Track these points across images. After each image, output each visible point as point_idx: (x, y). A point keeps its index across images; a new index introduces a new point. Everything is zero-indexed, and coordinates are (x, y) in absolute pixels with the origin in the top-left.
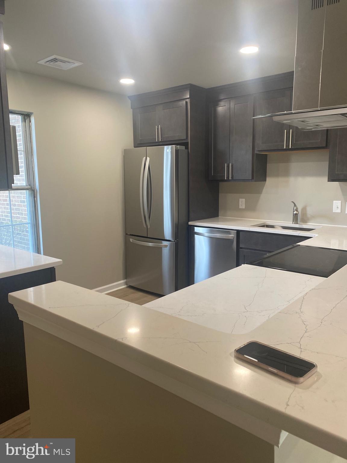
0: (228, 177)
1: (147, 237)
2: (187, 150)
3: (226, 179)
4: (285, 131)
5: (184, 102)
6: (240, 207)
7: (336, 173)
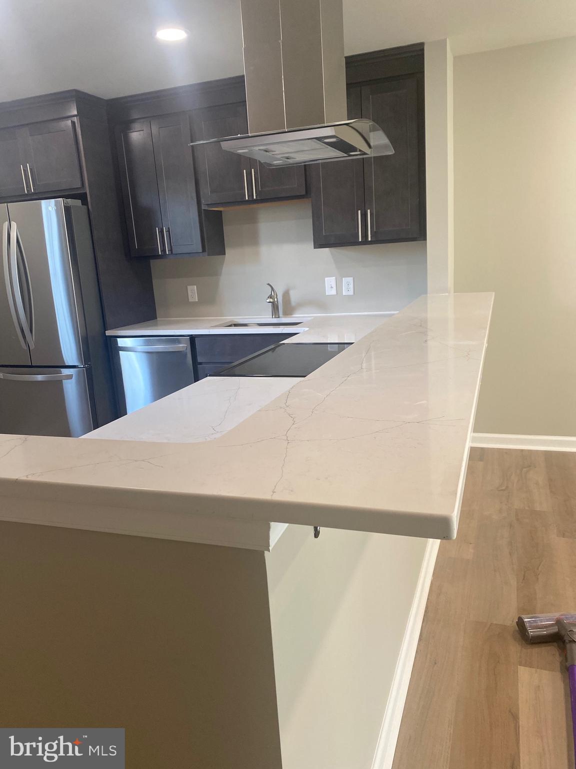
0: (164, 250)
1: (31, 366)
2: (85, 207)
3: (160, 254)
4: (245, 171)
5: (69, 122)
6: (191, 300)
7: (324, 234)
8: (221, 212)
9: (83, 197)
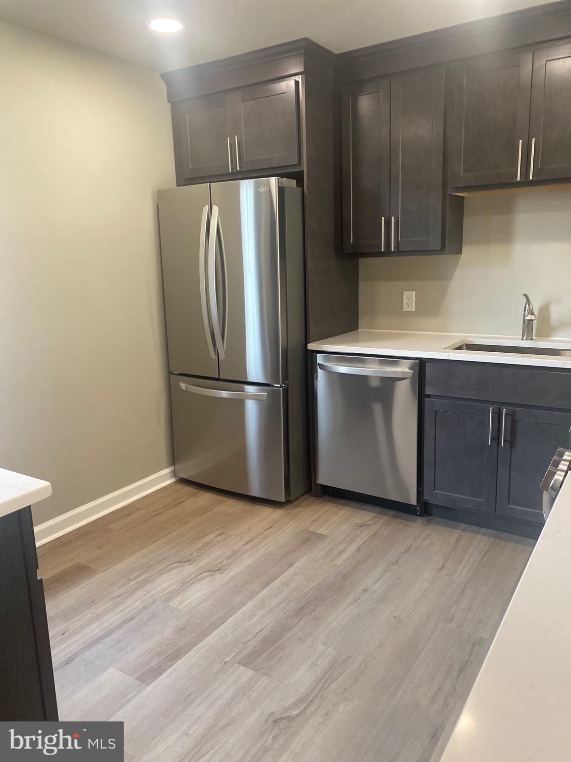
0: (388, 245)
1: (218, 379)
2: (300, 188)
3: (383, 250)
4: (521, 141)
5: (291, 83)
6: (405, 309)
8: (463, 197)
9: (298, 177)
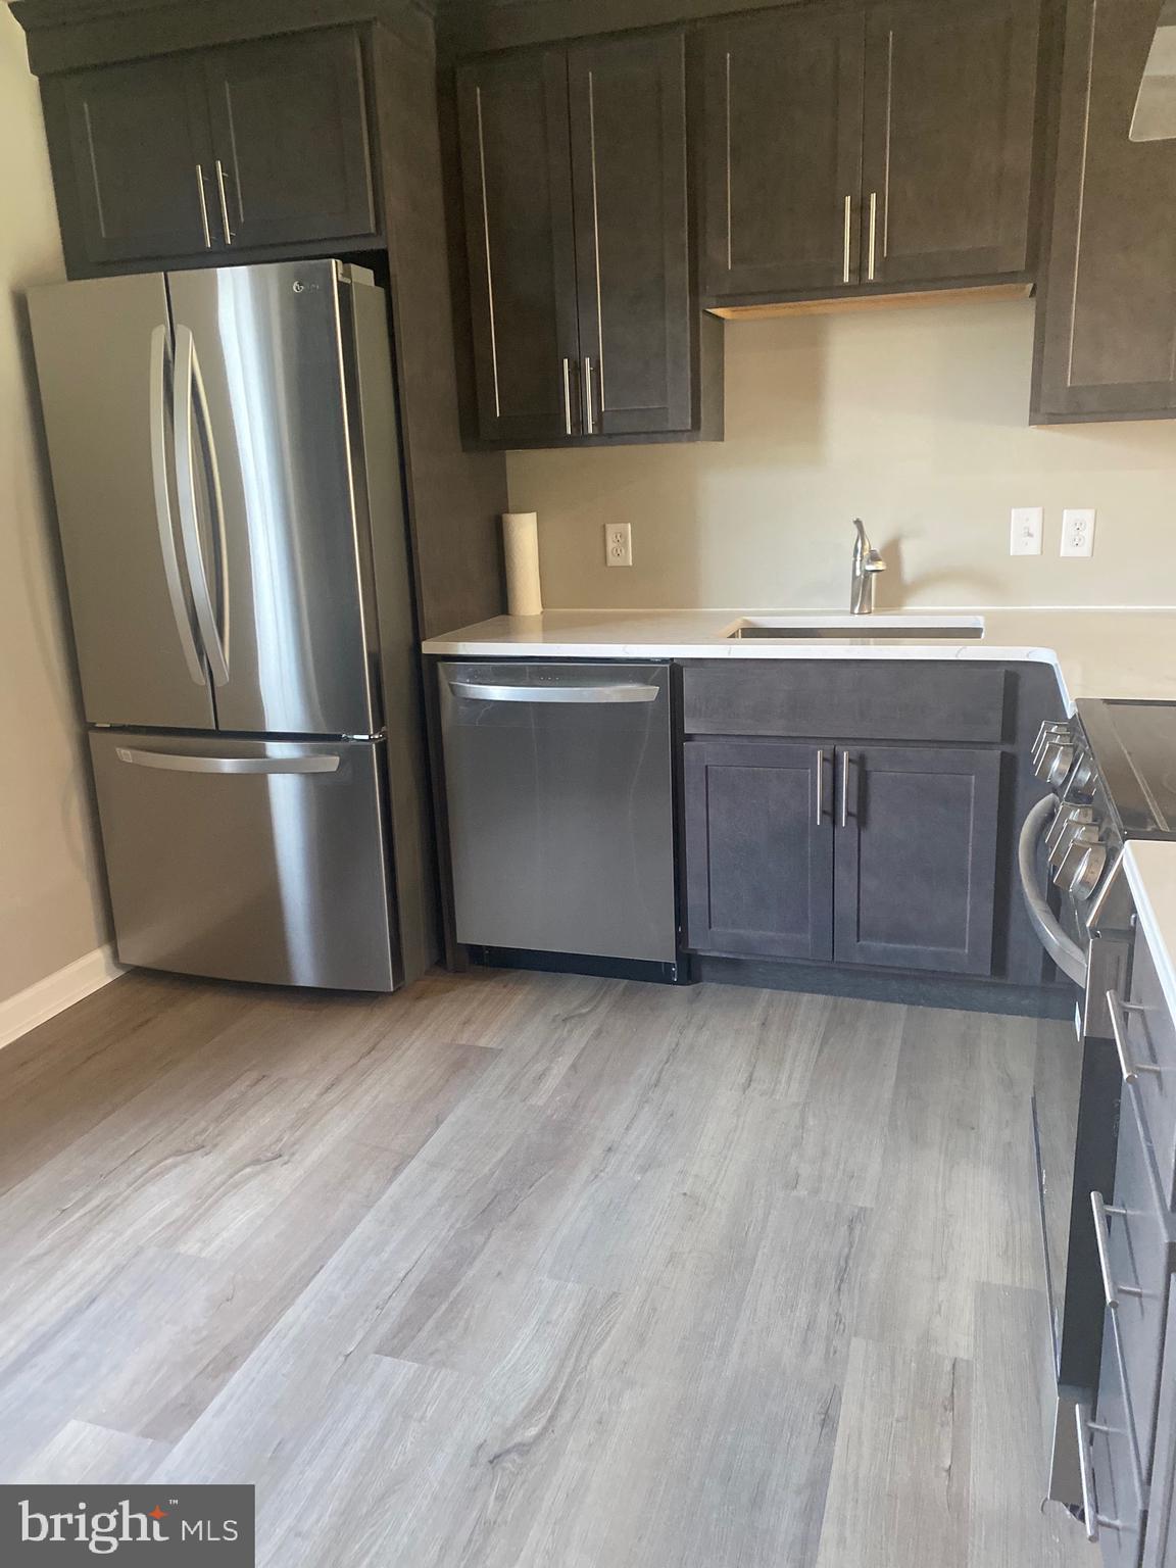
0: (579, 422)
1: (217, 733)
2: (383, 289)
3: (569, 432)
4: (848, 199)
6: (612, 560)
7: (1069, 384)
8: (722, 318)
9: (377, 262)
